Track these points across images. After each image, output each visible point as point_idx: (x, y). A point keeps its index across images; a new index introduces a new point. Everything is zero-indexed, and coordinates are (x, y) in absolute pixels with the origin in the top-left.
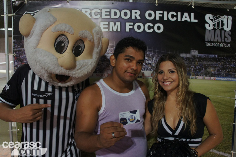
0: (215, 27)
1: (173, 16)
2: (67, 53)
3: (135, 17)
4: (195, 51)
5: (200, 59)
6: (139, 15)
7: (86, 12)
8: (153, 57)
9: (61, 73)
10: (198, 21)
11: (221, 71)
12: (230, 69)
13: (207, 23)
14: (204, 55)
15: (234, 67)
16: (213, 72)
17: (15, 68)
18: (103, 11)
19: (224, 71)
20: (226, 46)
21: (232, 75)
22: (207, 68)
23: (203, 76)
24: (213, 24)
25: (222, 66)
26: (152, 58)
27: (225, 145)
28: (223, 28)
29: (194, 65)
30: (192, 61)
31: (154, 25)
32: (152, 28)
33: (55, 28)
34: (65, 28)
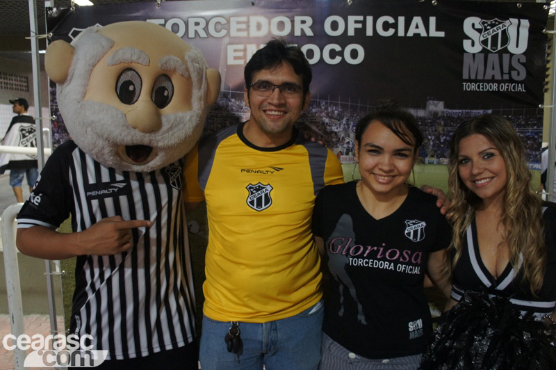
0: (487, 46)
1: (386, 26)
2: (142, 101)
3: (302, 30)
4: (438, 104)
5: (448, 120)
6: (311, 27)
7: (197, 24)
8: (340, 118)
10: (446, 34)
13: (468, 38)
14: (458, 111)
15: (533, 137)
18: (233, 21)
20: (514, 88)
21: (530, 155)
24: (482, 39)
26: (339, 120)
28: (506, 47)
29: (434, 135)
30: (431, 126)
31: (343, 48)
32: (340, 56)
33: (113, 57)
34: (132, 55)
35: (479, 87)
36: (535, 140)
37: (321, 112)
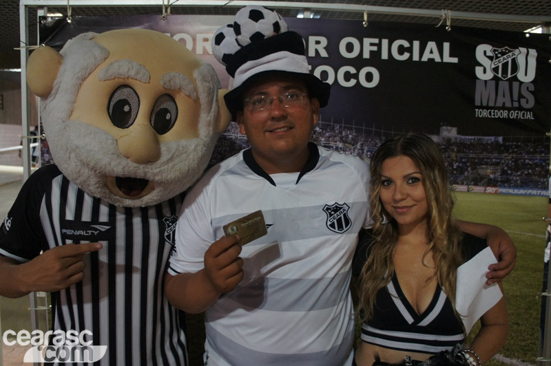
0: (498, 73)
1: (401, 50)
2: (138, 125)
3: (317, 51)
4: (451, 130)
5: (462, 146)
6: (325, 48)
7: (206, 40)
8: (354, 142)
9: (127, 174)
10: (459, 60)
11: (511, 174)
12: (533, 169)
13: (480, 65)
14: (470, 137)
15: (541, 164)
16: (492, 176)
19: (519, 173)
20: (523, 116)
21: (538, 182)
22: (478, 167)
23: (467, 184)
24: (493, 66)
25: (512, 162)
26: (353, 145)
27: (523, 343)
28: (516, 75)
29: (448, 161)
30: (444, 152)
31: (358, 71)
32: (355, 78)
33: (107, 71)
34: (129, 70)
35: (490, 113)
36: (542, 167)
37: (335, 136)
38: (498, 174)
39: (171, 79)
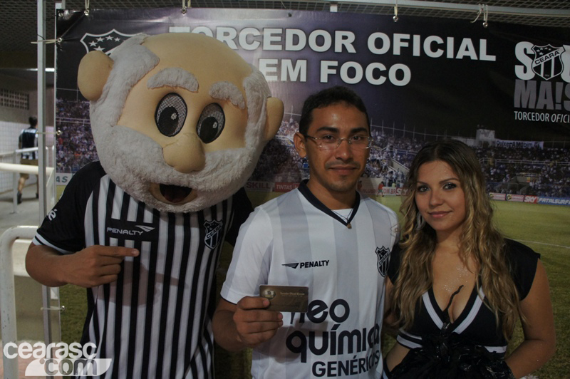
0: (540, 73)
1: (434, 46)
2: (185, 134)
3: (343, 46)
4: (489, 133)
5: (500, 150)
6: (353, 43)
7: (226, 34)
8: (383, 144)
9: (171, 182)
10: (497, 59)
11: (552, 183)
13: (520, 64)
14: (509, 142)
16: (531, 184)
17: (60, 164)
18: (267, 33)
19: (561, 182)
20: (566, 120)
22: (517, 174)
23: (505, 193)
24: (535, 65)
25: (554, 169)
26: (382, 147)
27: (559, 365)
28: (560, 75)
29: (484, 167)
30: (481, 157)
31: (388, 68)
32: (384, 76)
33: (156, 78)
34: (178, 79)
35: (530, 118)
38: (538, 182)
39: (220, 89)
